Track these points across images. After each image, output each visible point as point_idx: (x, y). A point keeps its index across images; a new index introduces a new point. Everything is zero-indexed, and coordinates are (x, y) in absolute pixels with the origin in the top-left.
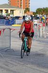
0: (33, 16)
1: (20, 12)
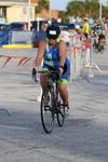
0: (59, 21)
1: (25, 12)
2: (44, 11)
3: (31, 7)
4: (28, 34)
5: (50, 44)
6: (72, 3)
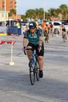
0: (22, 20)
1: (3, 16)
6: (29, 11)
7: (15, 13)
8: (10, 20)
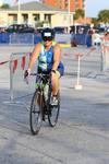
1: (65, 19)
2: (80, 18)
3: (70, 15)
4: (67, 36)
5: (46, 47)
6: (102, 12)
7: (83, 15)
8: (76, 24)
